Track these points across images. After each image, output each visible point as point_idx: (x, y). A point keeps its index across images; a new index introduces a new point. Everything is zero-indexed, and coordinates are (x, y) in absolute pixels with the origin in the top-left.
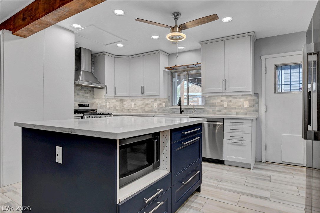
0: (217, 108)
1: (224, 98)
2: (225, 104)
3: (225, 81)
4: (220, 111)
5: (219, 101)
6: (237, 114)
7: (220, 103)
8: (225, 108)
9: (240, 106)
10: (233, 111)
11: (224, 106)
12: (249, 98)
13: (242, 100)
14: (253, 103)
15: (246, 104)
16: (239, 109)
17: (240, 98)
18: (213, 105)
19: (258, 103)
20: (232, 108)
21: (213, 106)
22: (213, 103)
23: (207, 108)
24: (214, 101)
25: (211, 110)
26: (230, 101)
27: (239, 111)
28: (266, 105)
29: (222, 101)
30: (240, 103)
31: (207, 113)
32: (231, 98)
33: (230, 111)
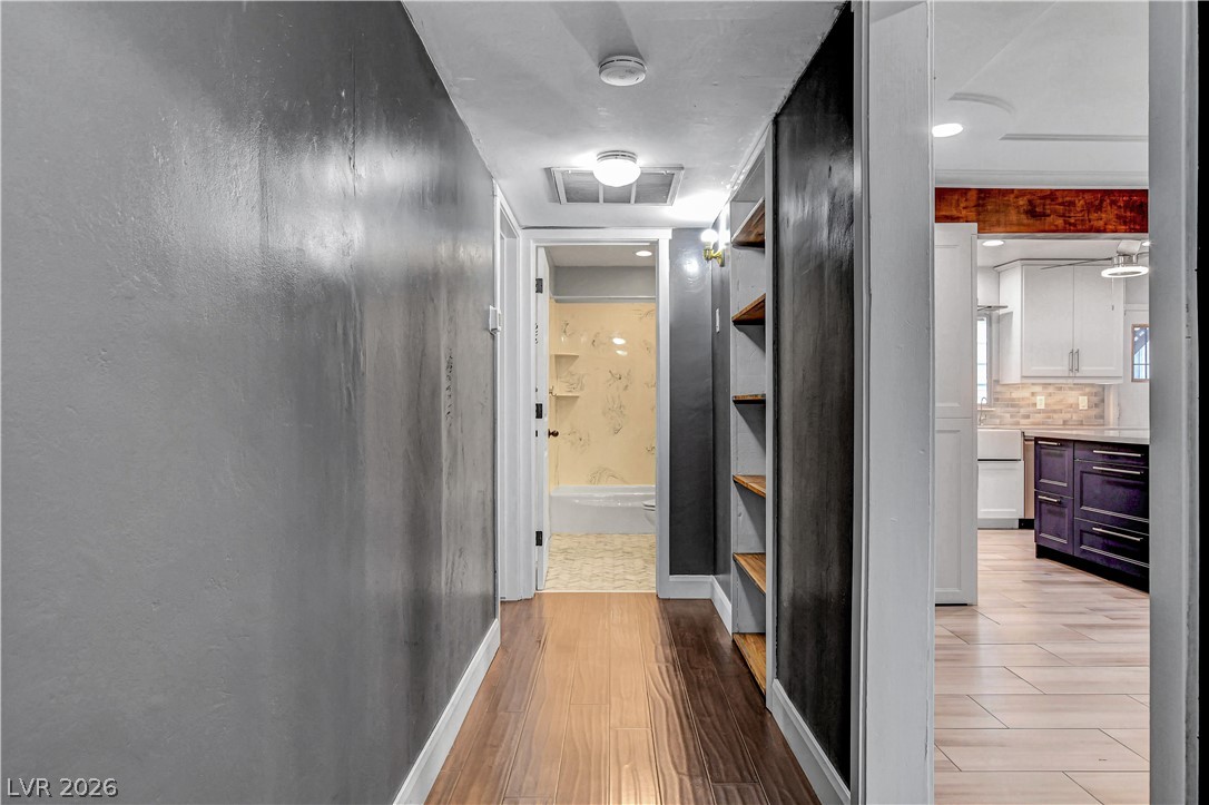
0: (1023, 411)
1: (1037, 389)
2: (1041, 402)
3: (1075, 355)
4: (1028, 417)
5: (1025, 393)
6: (1065, 423)
7: (1028, 398)
8: (1039, 412)
9: (1071, 406)
10: (1055, 416)
11: (1038, 407)
12: (1087, 390)
13: (1073, 393)
14: (1095, 399)
15: (1083, 402)
16: (1069, 412)
17: (1071, 389)
18: (1012, 404)
19: (1103, 401)
20: (1055, 411)
21: (1013, 406)
22: (1013, 400)
23: (997, 410)
24: (1015, 395)
25: (1008, 415)
26: (1050, 395)
27: (1067, 416)
28: (1119, 405)
29: (1033, 394)
30: (1071, 400)
31: (998, 421)
32: (1051, 390)
33: (1049, 418)
